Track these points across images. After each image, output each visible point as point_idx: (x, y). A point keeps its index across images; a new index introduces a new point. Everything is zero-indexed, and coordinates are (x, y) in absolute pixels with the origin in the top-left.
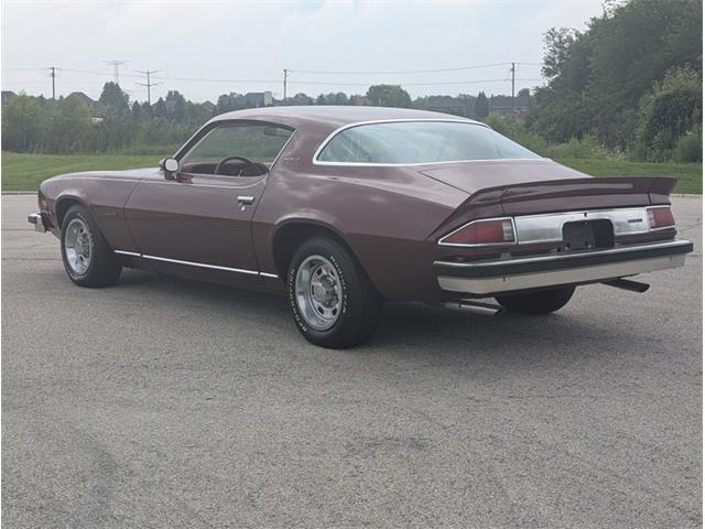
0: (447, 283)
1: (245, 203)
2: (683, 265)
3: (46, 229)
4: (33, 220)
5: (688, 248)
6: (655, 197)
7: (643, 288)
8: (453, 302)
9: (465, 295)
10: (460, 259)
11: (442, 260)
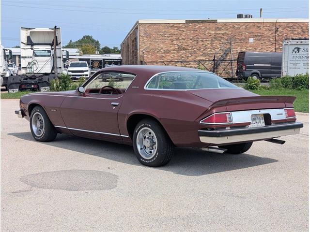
0: (204, 139)
1: (114, 106)
2: (299, 133)
3: (23, 117)
4: (17, 112)
5: (301, 126)
6: (288, 105)
7: (283, 142)
8: (205, 147)
9: (210, 144)
10: (209, 129)
11: (201, 129)
